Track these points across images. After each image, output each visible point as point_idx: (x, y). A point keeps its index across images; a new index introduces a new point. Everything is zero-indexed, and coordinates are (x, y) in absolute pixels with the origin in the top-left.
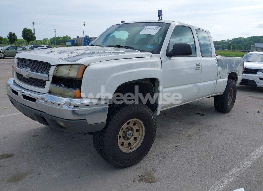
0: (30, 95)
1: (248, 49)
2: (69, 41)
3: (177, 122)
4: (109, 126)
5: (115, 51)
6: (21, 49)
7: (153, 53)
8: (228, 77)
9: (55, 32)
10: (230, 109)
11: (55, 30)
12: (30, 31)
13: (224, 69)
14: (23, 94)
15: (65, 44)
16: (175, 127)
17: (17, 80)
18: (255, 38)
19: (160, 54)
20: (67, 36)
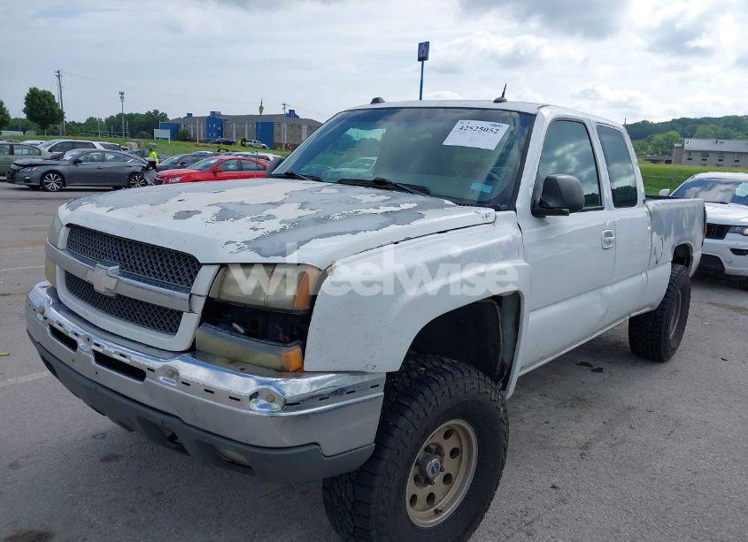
0: (125, 357)
1: (664, 153)
2: (165, 127)
3: (534, 399)
4: (386, 455)
5: (389, 209)
6: (25, 151)
7: (498, 209)
8: (671, 260)
9: (122, 98)
10: (674, 350)
11: (122, 94)
12: (47, 96)
13: (666, 237)
14: (97, 348)
15: (153, 135)
16: (534, 415)
17: (68, 293)
18: (683, 122)
19: (516, 210)
20: (156, 112)
